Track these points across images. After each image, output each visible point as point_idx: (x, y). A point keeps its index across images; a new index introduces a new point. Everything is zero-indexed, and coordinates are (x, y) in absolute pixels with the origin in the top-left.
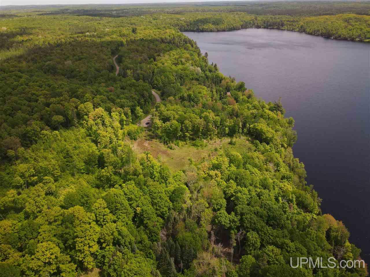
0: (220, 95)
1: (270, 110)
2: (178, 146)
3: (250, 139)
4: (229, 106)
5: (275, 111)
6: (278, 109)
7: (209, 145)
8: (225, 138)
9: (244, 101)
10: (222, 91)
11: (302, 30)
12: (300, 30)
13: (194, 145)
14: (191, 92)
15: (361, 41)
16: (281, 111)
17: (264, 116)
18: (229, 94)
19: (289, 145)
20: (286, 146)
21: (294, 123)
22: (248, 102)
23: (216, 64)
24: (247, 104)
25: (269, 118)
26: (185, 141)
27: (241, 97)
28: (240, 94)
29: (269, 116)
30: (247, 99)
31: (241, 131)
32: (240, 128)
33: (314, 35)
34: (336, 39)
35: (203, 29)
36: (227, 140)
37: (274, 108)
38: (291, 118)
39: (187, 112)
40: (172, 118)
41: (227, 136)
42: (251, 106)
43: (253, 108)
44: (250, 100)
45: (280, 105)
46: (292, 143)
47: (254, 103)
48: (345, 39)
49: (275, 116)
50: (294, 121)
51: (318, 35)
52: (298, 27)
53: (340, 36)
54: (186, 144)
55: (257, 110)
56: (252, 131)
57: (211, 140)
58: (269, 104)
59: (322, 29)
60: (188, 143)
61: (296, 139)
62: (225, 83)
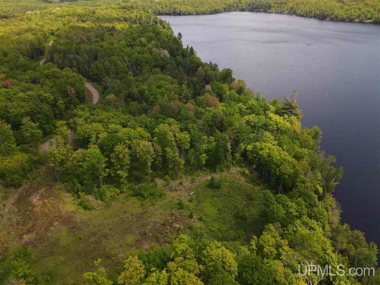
0: (195, 88)
1: (276, 113)
2: (102, 200)
3: (247, 172)
4: (207, 108)
5: (286, 116)
6: (291, 112)
7: (168, 193)
8: (201, 174)
9: (231, 98)
10: (198, 83)
11: (292, 12)
12: (289, 13)
13: (137, 194)
14: (145, 87)
15: (361, 22)
16: (296, 115)
17: (270, 125)
18: (208, 87)
19: (327, 189)
20: (321, 190)
21: (321, 137)
22: (239, 101)
23: (192, 47)
24: (238, 105)
25: (278, 129)
26: (119, 185)
27: (228, 93)
28: (225, 87)
29: (277, 124)
30: (237, 95)
31: (230, 158)
32: (228, 151)
33: (306, 17)
34: (332, 20)
35: (180, 12)
36: (205, 177)
37: (284, 109)
38: (317, 128)
39: (129, 124)
40: (93, 139)
41: (204, 168)
42: (245, 107)
43: (249, 111)
44: (242, 97)
45: (293, 105)
46: (333, 184)
47: (250, 102)
48: (343, 20)
49: (288, 124)
50: (321, 133)
51: (311, 17)
52: (288, 9)
53: (337, 17)
54: (121, 192)
55: (257, 114)
56: (250, 157)
57: (173, 179)
58: (274, 103)
59: (315, 10)
60: (125, 190)
61: (340, 176)
62: (203, 72)
